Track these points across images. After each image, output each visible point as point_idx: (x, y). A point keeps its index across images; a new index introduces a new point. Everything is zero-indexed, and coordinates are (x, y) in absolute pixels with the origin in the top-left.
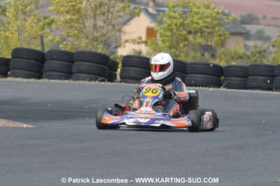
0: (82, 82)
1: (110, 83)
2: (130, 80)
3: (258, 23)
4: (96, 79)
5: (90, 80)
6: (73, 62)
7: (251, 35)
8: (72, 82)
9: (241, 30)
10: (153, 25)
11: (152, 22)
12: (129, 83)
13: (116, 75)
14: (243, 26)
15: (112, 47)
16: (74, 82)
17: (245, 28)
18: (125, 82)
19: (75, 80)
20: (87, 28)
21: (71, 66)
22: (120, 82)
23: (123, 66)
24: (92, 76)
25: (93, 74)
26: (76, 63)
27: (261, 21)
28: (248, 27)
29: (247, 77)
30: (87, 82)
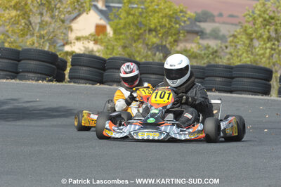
0: (28, 82)
1: (58, 84)
2: (79, 81)
3: (214, 21)
4: (43, 79)
5: (38, 80)
6: (19, 61)
7: (206, 34)
8: (18, 81)
9: (196, 29)
10: (103, 22)
11: (101, 19)
12: (79, 83)
13: (64, 75)
14: (198, 23)
15: (58, 45)
16: (21, 82)
17: (199, 27)
18: (75, 83)
19: (21, 79)
20: (33, 24)
21: (17, 65)
22: (69, 82)
23: (72, 65)
24: (39, 75)
25: (41, 74)
26: (22, 62)
27: (217, 19)
28: (203, 25)
29: (203, 79)
30: (34, 82)
